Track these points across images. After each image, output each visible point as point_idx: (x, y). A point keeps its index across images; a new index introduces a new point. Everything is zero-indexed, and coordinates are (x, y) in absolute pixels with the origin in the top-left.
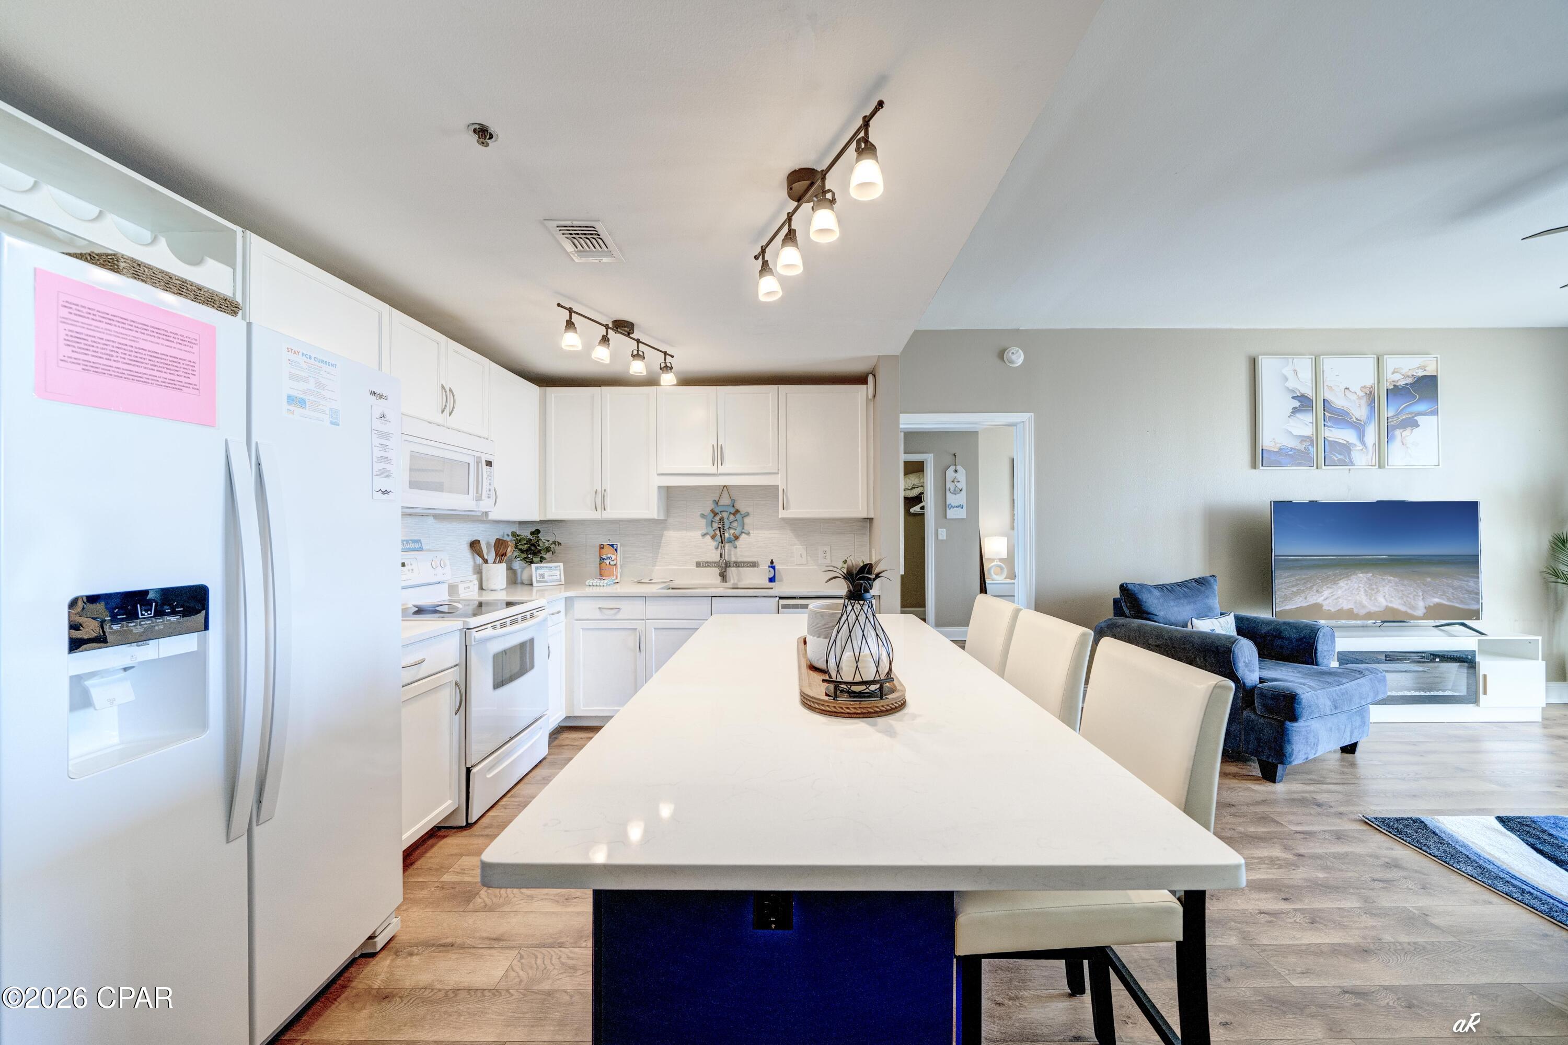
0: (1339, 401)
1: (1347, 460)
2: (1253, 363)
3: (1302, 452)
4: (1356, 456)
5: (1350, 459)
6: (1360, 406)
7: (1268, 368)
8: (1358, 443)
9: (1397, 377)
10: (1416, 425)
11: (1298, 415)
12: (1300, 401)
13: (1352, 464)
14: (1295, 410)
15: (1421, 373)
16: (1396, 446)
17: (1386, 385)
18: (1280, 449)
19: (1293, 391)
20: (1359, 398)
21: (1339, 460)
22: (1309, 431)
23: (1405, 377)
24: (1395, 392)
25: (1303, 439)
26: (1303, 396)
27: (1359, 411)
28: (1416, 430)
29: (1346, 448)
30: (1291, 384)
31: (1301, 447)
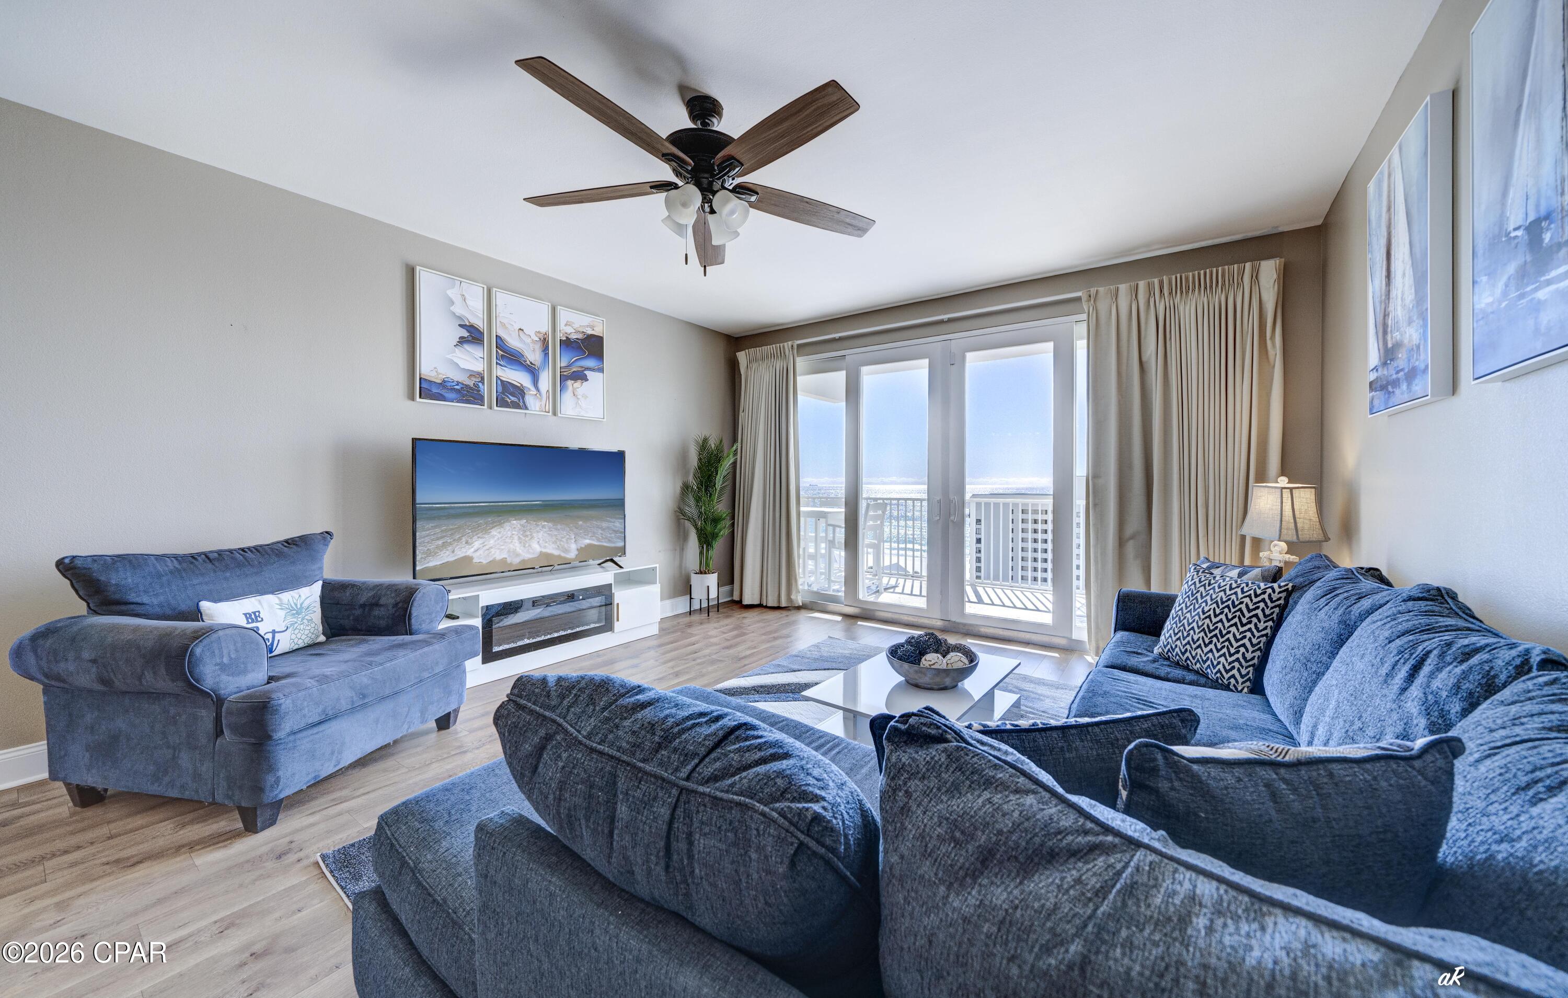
0: (513, 342)
1: (521, 404)
2: (411, 273)
3: (471, 388)
4: (530, 400)
5: (524, 402)
6: (534, 350)
7: (426, 280)
8: (532, 388)
9: (569, 330)
10: (585, 378)
11: (466, 346)
12: (468, 331)
13: (526, 408)
14: (462, 341)
15: (590, 332)
16: (568, 397)
17: (560, 336)
18: (444, 381)
19: (460, 318)
20: (534, 342)
21: (512, 402)
22: (479, 366)
23: (577, 332)
24: (567, 344)
25: (472, 374)
26: (472, 326)
27: (533, 355)
28: (585, 383)
29: (520, 391)
30: (458, 309)
31: (471, 383)
